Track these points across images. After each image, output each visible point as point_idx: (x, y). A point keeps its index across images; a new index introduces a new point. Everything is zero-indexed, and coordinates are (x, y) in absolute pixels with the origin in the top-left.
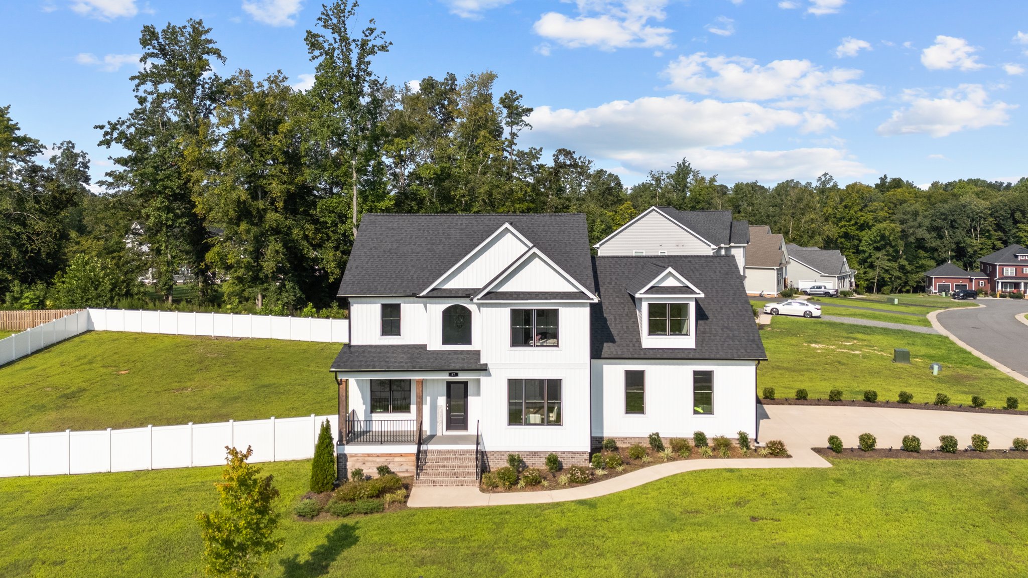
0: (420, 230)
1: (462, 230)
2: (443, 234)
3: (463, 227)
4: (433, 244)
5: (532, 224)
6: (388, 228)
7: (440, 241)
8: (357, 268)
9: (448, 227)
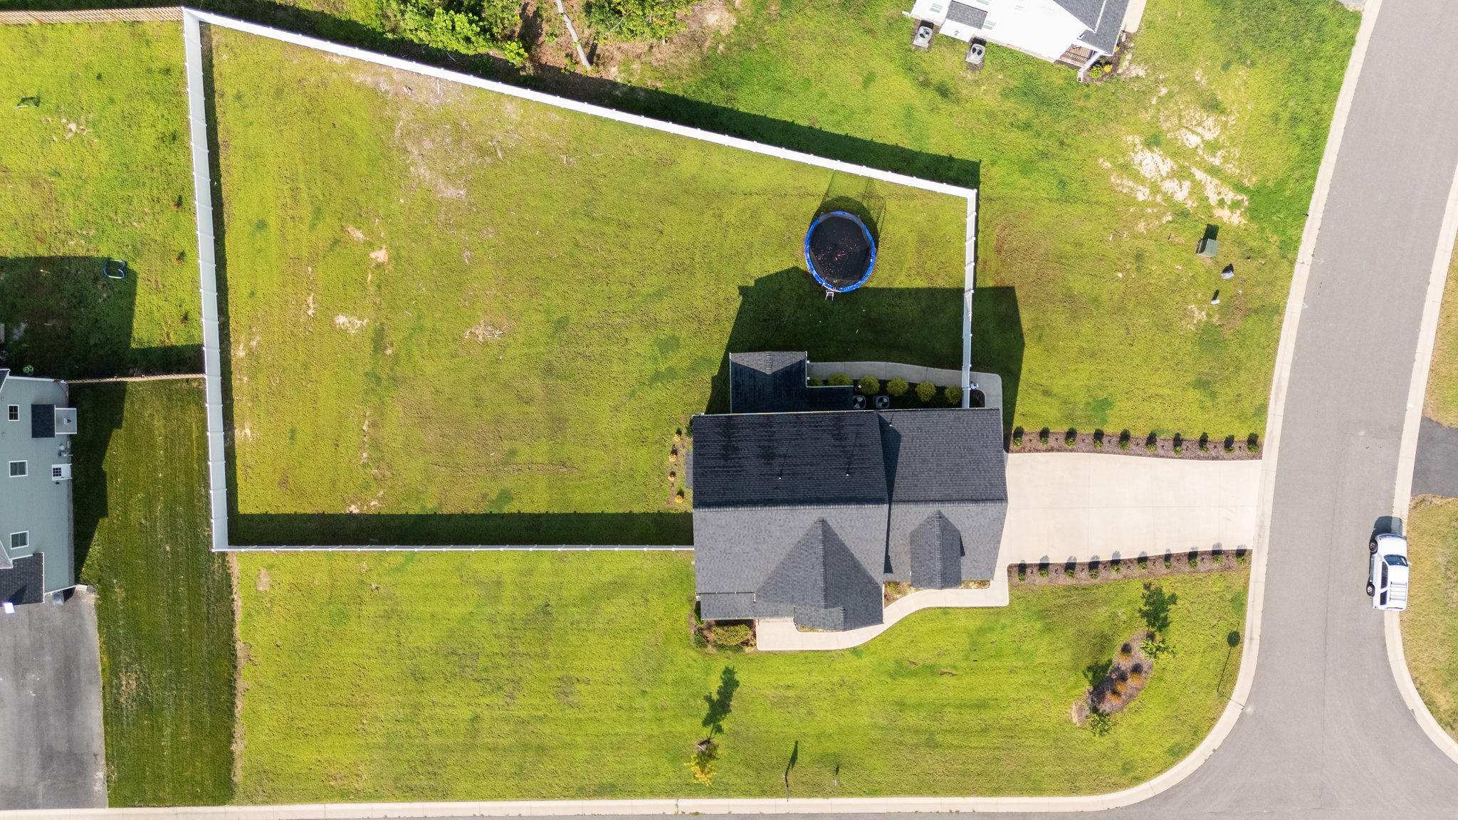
0: (745, 527)
1: (780, 526)
2: (766, 531)
3: (782, 523)
4: (758, 543)
5: (841, 519)
6: (718, 525)
7: (764, 539)
8: (703, 569)
9: (769, 524)
